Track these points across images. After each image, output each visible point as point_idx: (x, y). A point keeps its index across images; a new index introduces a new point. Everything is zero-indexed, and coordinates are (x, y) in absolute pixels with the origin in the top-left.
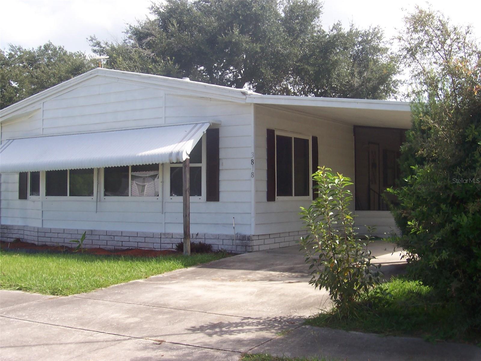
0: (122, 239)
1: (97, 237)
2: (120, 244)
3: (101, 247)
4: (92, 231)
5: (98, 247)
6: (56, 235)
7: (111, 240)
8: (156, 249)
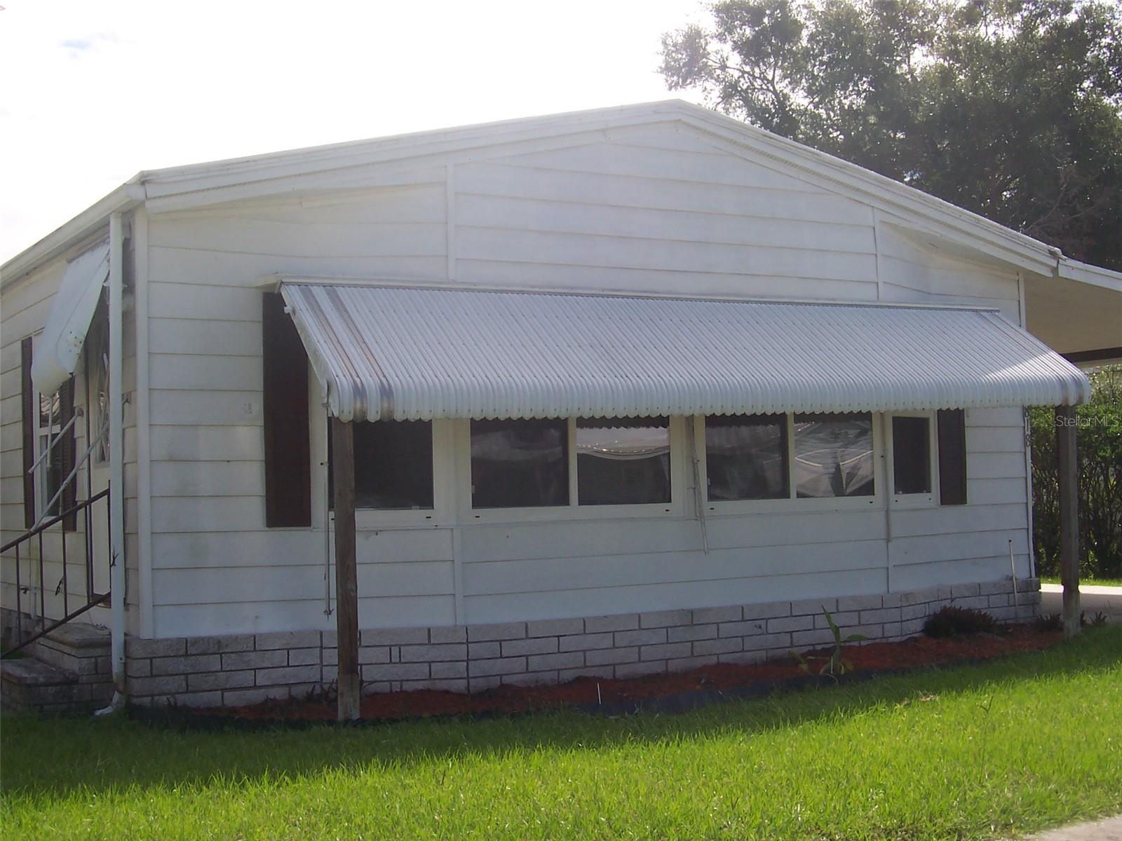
0: (791, 625)
1: (711, 631)
2: (785, 641)
3: (723, 659)
4: (692, 612)
5: (713, 660)
6: (552, 645)
7: (759, 631)
8: (891, 640)
